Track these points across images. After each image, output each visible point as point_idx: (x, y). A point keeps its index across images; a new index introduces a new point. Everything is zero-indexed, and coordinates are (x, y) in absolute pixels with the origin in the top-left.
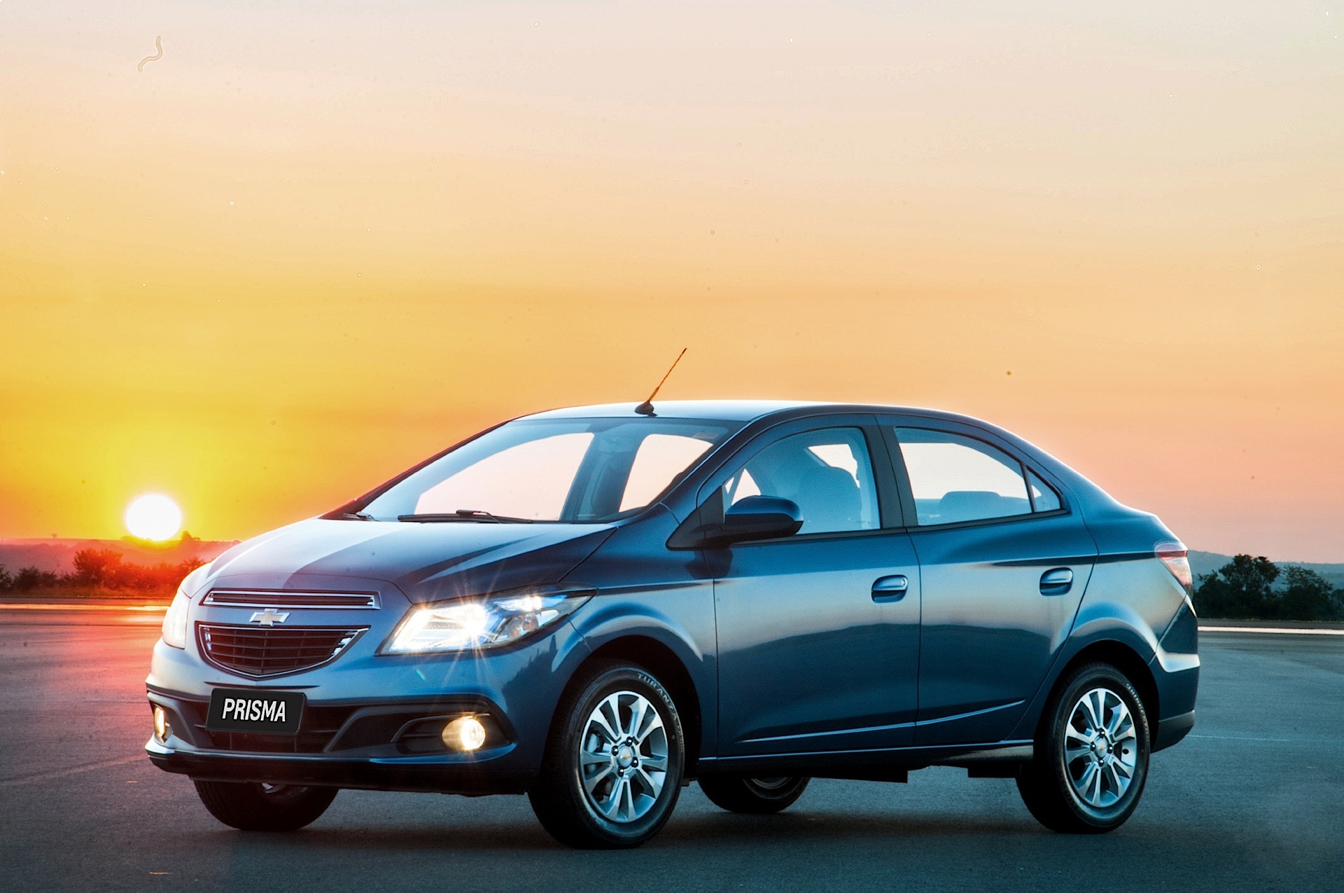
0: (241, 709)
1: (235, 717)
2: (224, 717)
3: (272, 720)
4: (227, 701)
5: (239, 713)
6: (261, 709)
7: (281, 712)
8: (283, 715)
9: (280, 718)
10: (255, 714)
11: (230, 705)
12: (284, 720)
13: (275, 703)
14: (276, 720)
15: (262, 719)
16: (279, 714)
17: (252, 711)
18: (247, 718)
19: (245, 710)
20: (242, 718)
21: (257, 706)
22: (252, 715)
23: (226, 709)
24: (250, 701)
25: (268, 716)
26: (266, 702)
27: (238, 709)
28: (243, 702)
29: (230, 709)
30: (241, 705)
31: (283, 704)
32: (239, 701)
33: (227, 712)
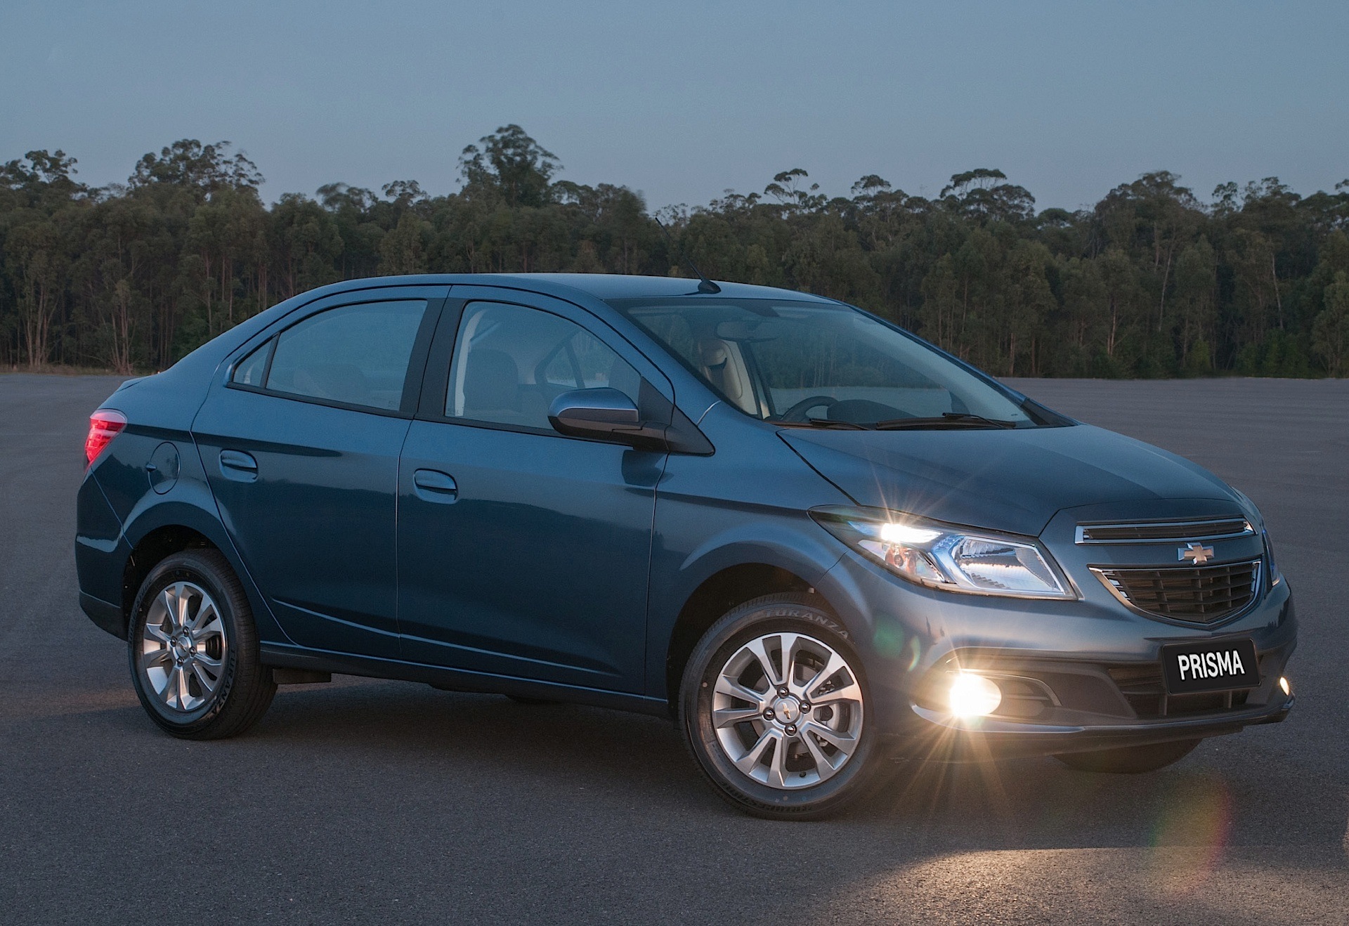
0: (1197, 666)
1: (1195, 677)
2: (1183, 678)
3: (1231, 673)
4: (1181, 658)
5: (1197, 670)
6: (1216, 662)
7: (1237, 663)
8: (1240, 665)
9: (1238, 670)
10: (1213, 670)
11: (1184, 663)
12: (1243, 672)
13: (1227, 653)
14: (1235, 673)
15: (1222, 674)
16: (1236, 666)
17: (1208, 667)
18: (1206, 676)
19: (1201, 665)
20: (1202, 676)
21: (1211, 659)
22: (1210, 671)
23: (1183, 669)
24: (1202, 655)
25: (1226, 670)
26: (1218, 654)
27: (1194, 667)
28: (1196, 657)
29: (1186, 668)
30: (1195, 662)
31: (1235, 653)
32: (1193, 657)
33: (1185, 672)
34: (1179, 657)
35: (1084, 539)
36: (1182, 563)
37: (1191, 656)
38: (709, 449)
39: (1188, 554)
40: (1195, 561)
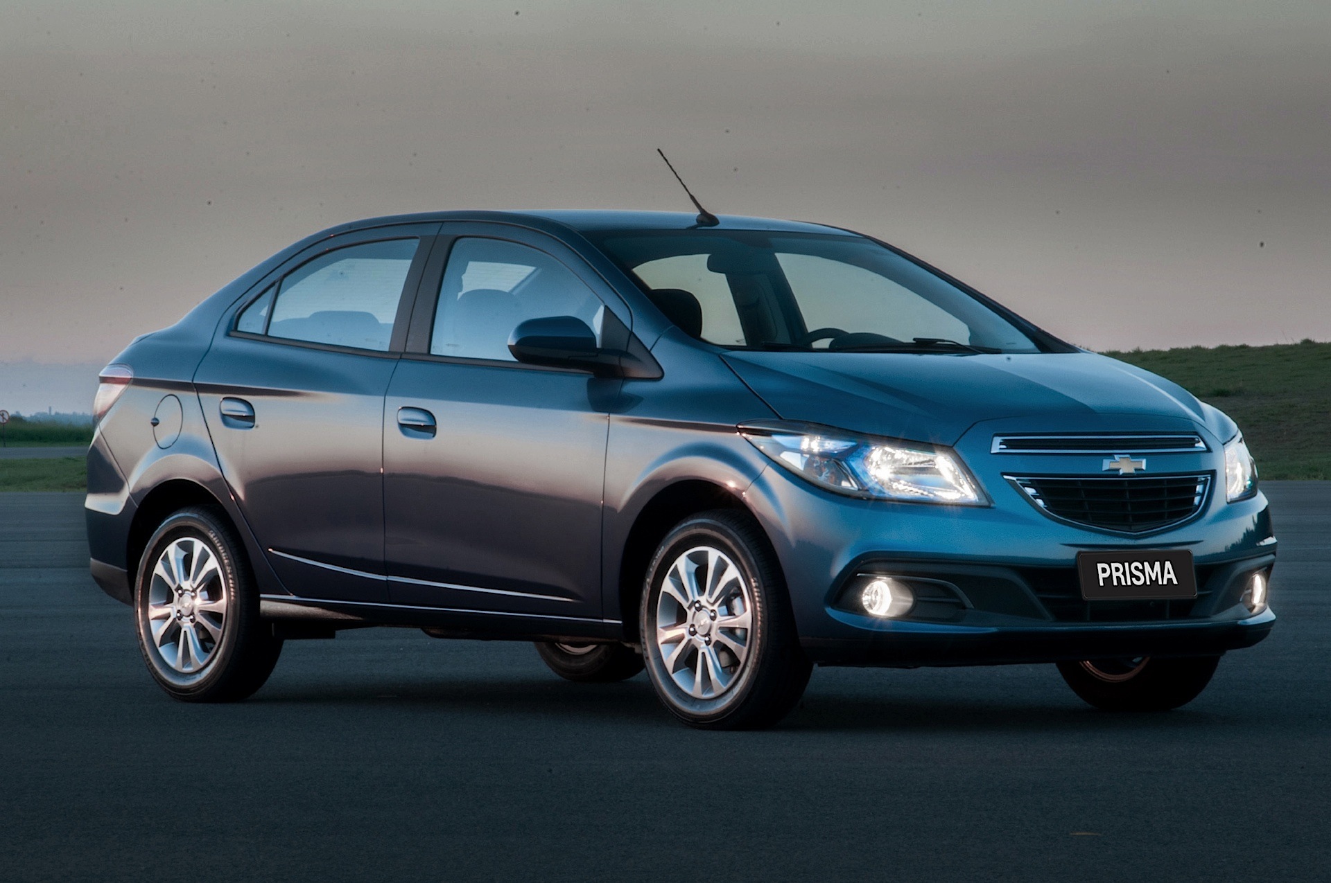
0: (1120, 574)
1: (1115, 583)
2: (1102, 584)
3: (1160, 583)
4: (1100, 566)
5: (1118, 578)
6: (1143, 571)
7: (1169, 573)
8: (1172, 576)
9: (1170, 580)
10: (1138, 579)
11: (1104, 570)
12: (1175, 582)
13: (1157, 564)
14: (1165, 582)
15: (1148, 583)
16: (1166, 576)
17: (1132, 575)
18: (1129, 583)
19: (1124, 573)
20: (1124, 583)
21: (1137, 568)
22: (1134, 579)
23: (1101, 576)
24: (1127, 564)
25: (1154, 579)
26: (1146, 564)
27: (1115, 574)
28: (1120, 566)
29: (1107, 575)
30: (1117, 570)
31: (1168, 565)
32: (1114, 565)
33: (1104, 579)
34: (1098, 564)
35: (1000, 449)
36: (1105, 473)
37: (1112, 564)
38: (657, 375)
39: (1114, 466)
40: (1121, 472)
